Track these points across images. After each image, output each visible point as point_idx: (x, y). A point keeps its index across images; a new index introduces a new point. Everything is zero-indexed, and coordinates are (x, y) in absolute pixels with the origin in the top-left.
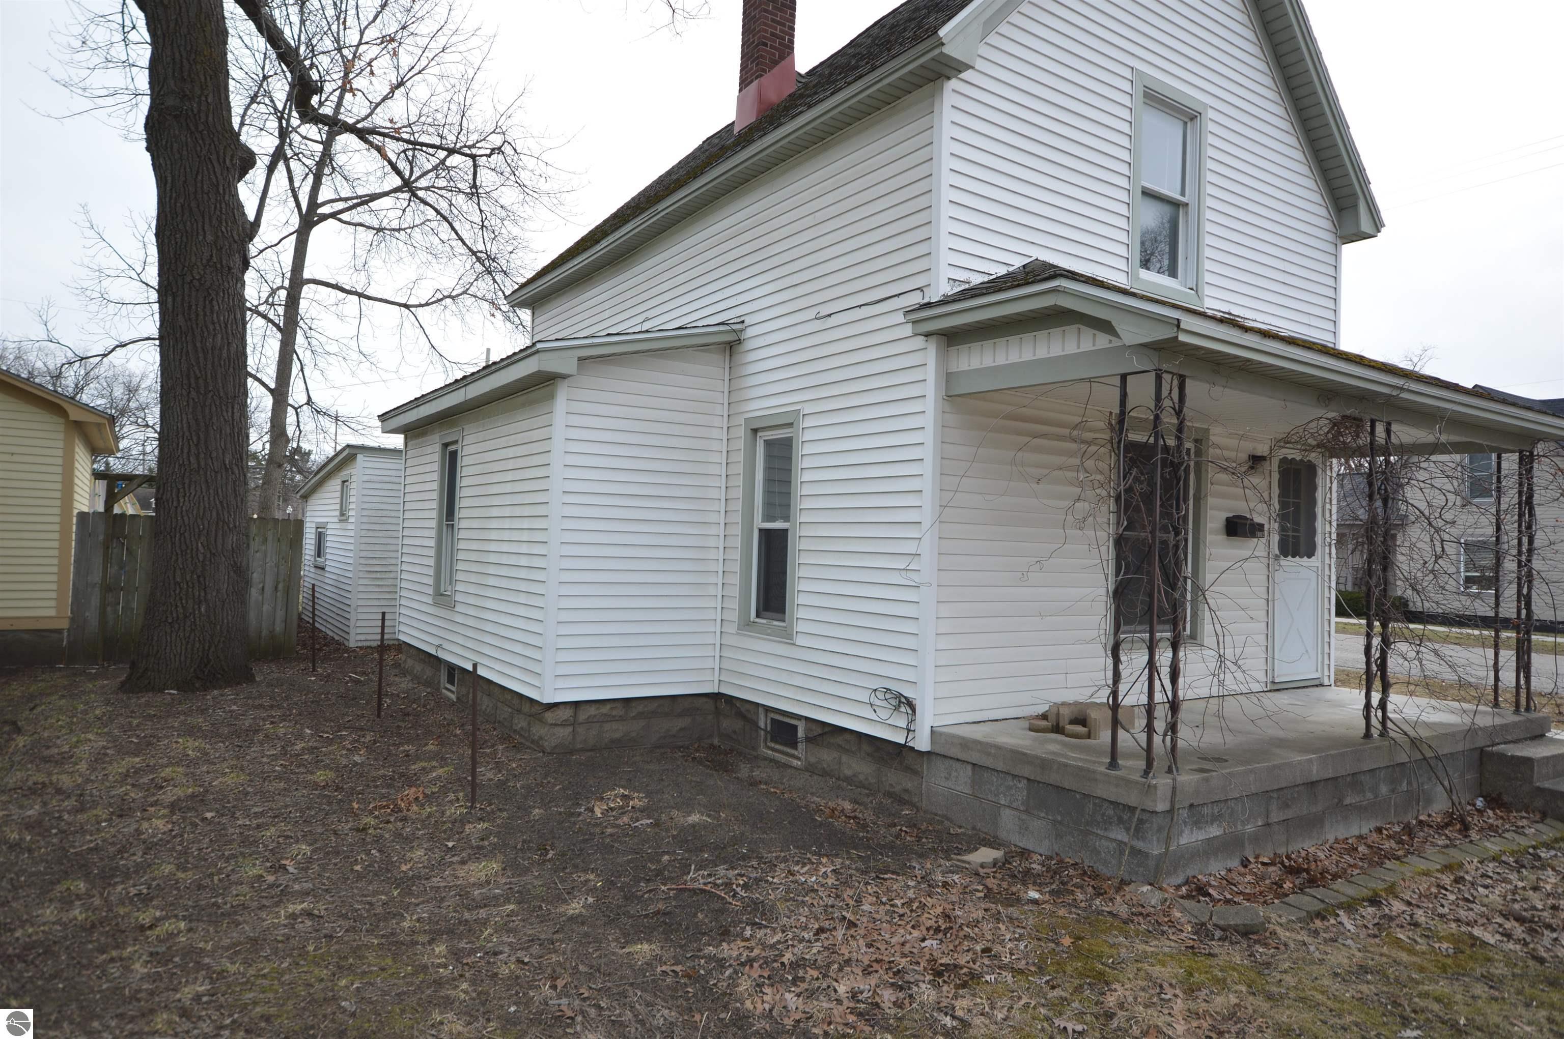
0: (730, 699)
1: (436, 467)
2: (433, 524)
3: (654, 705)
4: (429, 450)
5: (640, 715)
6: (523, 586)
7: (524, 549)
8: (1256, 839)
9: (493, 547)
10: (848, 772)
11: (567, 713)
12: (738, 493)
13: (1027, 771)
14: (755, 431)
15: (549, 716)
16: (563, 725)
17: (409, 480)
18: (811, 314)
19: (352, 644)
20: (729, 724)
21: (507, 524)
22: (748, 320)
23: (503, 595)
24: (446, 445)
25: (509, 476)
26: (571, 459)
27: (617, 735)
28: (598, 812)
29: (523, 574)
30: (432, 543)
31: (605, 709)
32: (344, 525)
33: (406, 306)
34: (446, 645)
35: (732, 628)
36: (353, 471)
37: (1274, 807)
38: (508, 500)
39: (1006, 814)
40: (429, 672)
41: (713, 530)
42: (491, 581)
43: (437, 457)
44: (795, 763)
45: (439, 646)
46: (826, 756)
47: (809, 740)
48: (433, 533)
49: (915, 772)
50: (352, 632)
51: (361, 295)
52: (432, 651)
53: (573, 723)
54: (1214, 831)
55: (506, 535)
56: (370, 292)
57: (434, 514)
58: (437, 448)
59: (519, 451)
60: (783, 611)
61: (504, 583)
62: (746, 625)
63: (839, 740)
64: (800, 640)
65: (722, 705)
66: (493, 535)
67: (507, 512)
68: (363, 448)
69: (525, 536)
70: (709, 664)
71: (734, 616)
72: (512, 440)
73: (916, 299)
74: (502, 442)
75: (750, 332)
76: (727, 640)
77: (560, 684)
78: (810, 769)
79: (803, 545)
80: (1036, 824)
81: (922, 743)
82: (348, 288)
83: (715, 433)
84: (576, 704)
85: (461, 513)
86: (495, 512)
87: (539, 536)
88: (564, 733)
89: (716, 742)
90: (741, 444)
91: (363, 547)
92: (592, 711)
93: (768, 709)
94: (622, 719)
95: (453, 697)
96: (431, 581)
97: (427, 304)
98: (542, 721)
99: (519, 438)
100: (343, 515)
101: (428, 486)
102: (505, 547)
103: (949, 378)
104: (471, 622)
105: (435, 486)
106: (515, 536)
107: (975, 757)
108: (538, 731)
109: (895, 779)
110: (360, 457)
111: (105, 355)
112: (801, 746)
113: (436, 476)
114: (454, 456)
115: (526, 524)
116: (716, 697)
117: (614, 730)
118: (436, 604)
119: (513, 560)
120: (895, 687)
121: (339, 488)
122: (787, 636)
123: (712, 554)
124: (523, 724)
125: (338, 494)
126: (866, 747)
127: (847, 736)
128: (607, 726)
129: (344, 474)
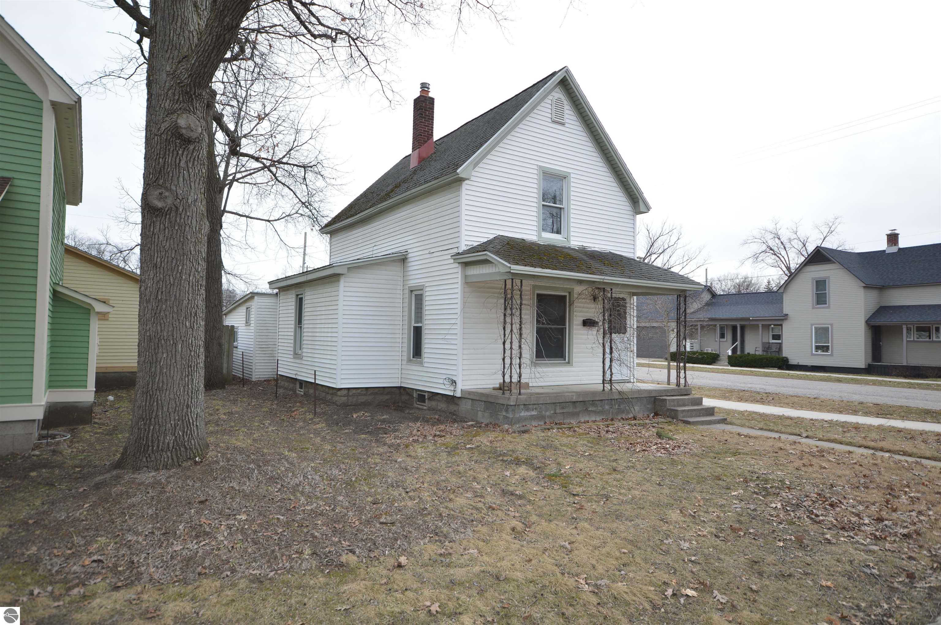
0: (405, 388)
1: (294, 303)
2: (293, 326)
3: (376, 391)
4: (290, 296)
5: (371, 394)
6: (329, 348)
7: (329, 335)
8: (550, 417)
9: (317, 334)
10: (439, 408)
11: (345, 392)
12: (406, 314)
13: (484, 399)
14: (412, 291)
15: (339, 393)
16: (344, 396)
17: (281, 308)
18: (427, 252)
19: (254, 380)
20: (405, 397)
21: (322, 326)
22: (409, 251)
23: (322, 352)
24: (297, 295)
25: (324, 308)
26: (346, 303)
27: (364, 400)
28: (354, 416)
29: (329, 344)
30: (293, 334)
31: (359, 391)
32: (248, 327)
33: (269, 221)
34: (299, 373)
35: (404, 362)
36: (253, 304)
37: (558, 408)
38: (323, 317)
39: (480, 413)
40: (291, 385)
41: (398, 327)
42: (317, 347)
43: (294, 300)
44: (425, 408)
45: (296, 374)
46: (434, 404)
47: (429, 399)
48: (293, 330)
49: (457, 405)
50: (254, 374)
51: (247, 217)
52: (294, 377)
53: (347, 396)
54: (534, 413)
55: (323, 330)
56: (252, 215)
57: (293, 322)
58: (294, 296)
59: (327, 299)
60: (420, 355)
61: (322, 348)
62: (409, 361)
63: (437, 397)
64: (426, 365)
65: (402, 391)
66: (318, 330)
67: (323, 321)
68: (258, 294)
69: (330, 330)
70: (397, 376)
71: (405, 358)
72: (325, 295)
73: (456, 251)
74: (321, 296)
75: (410, 255)
76: (404, 367)
77: (343, 381)
78: (429, 409)
79: (426, 332)
80: (486, 415)
81: (458, 394)
82: (241, 213)
83: (398, 292)
84: (349, 389)
85: (304, 322)
86: (318, 322)
87: (334, 330)
88: (345, 399)
89: (400, 405)
90: (407, 296)
91: (258, 337)
92: (354, 391)
93: (417, 390)
94: (365, 395)
95: (302, 393)
96: (292, 349)
97: (278, 219)
98: (337, 395)
99: (327, 295)
100: (248, 323)
101: (290, 311)
102: (322, 334)
103: (466, 277)
104: (309, 363)
105: (293, 311)
106: (326, 330)
107: (472, 397)
108: (335, 399)
109: (453, 408)
110: (256, 297)
111: (131, 250)
112: (427, 401)
113: (293, 307)
114: (301, 300)
115: (330, 326)
116: (400, 388)
117: (363, 399)
118: (294, 358)
119: (325, 339)
120: (451, 377)
121: (245, 311)
122: (421, 364)
123: (397, 336)
124: (330, 397)
125: (245, 314)
126: (445, 399)
127: (439, 396)
128: (360, 397)
129: (248, 304)
